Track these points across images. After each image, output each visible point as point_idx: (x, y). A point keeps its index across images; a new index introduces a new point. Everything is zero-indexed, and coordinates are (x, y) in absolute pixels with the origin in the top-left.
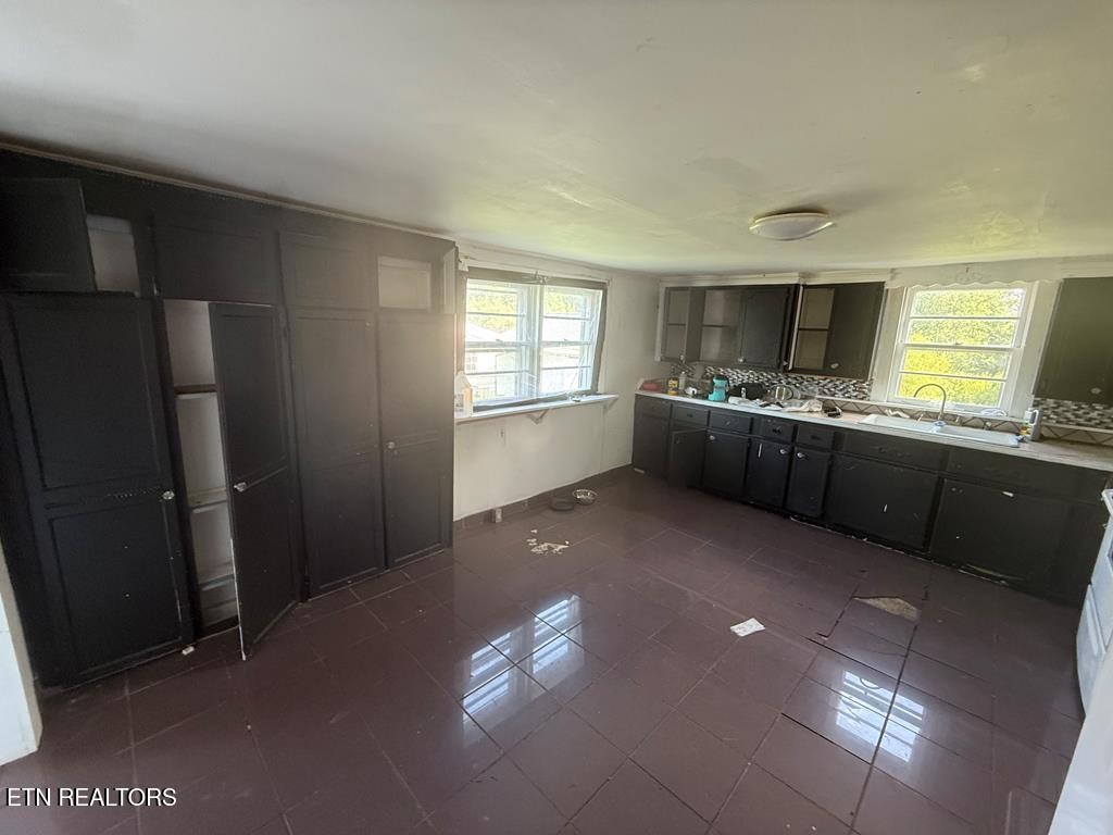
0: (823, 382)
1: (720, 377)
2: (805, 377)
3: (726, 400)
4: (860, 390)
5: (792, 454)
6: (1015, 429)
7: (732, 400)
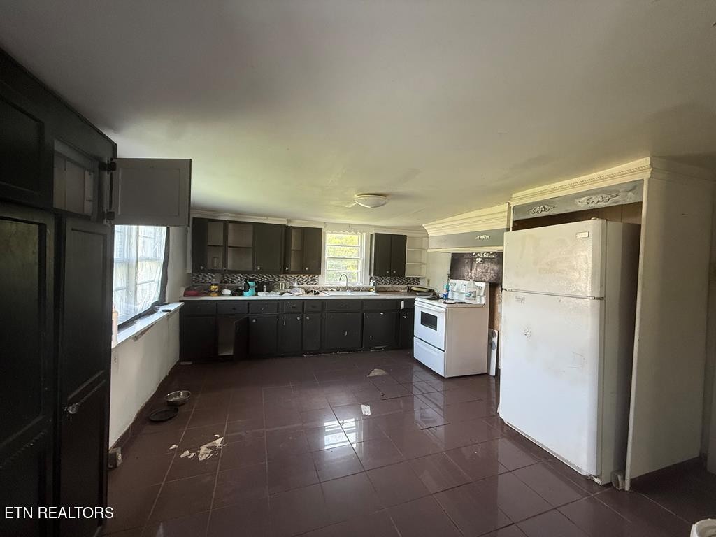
0: (297, 278)
1: (251, 280)
2: (288, 276)
3: (256, 295)
4: (314, 280)
5: (302, 319)
6: (368, 289)
7: (259, 293)
